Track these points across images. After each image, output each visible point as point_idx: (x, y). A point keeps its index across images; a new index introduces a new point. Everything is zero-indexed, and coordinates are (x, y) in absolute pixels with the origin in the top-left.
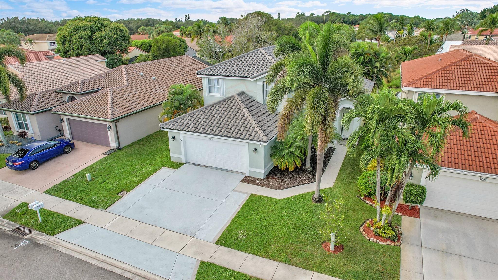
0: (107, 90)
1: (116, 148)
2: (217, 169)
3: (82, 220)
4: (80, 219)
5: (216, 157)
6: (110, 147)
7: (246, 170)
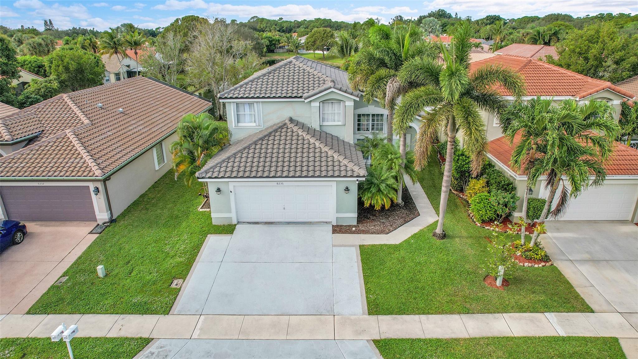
0: (65, 133)
1: (107, 220)
2: (289, 223)
3: (146, 335)
4: (139, 336)
5: (285, 208)
6: (95, 220)
7: (332, 217)
